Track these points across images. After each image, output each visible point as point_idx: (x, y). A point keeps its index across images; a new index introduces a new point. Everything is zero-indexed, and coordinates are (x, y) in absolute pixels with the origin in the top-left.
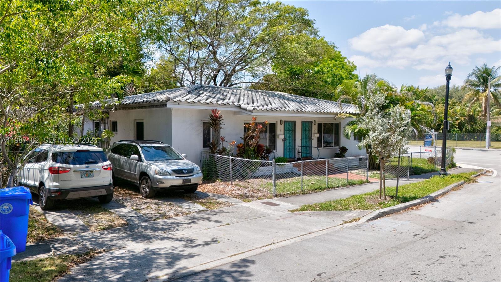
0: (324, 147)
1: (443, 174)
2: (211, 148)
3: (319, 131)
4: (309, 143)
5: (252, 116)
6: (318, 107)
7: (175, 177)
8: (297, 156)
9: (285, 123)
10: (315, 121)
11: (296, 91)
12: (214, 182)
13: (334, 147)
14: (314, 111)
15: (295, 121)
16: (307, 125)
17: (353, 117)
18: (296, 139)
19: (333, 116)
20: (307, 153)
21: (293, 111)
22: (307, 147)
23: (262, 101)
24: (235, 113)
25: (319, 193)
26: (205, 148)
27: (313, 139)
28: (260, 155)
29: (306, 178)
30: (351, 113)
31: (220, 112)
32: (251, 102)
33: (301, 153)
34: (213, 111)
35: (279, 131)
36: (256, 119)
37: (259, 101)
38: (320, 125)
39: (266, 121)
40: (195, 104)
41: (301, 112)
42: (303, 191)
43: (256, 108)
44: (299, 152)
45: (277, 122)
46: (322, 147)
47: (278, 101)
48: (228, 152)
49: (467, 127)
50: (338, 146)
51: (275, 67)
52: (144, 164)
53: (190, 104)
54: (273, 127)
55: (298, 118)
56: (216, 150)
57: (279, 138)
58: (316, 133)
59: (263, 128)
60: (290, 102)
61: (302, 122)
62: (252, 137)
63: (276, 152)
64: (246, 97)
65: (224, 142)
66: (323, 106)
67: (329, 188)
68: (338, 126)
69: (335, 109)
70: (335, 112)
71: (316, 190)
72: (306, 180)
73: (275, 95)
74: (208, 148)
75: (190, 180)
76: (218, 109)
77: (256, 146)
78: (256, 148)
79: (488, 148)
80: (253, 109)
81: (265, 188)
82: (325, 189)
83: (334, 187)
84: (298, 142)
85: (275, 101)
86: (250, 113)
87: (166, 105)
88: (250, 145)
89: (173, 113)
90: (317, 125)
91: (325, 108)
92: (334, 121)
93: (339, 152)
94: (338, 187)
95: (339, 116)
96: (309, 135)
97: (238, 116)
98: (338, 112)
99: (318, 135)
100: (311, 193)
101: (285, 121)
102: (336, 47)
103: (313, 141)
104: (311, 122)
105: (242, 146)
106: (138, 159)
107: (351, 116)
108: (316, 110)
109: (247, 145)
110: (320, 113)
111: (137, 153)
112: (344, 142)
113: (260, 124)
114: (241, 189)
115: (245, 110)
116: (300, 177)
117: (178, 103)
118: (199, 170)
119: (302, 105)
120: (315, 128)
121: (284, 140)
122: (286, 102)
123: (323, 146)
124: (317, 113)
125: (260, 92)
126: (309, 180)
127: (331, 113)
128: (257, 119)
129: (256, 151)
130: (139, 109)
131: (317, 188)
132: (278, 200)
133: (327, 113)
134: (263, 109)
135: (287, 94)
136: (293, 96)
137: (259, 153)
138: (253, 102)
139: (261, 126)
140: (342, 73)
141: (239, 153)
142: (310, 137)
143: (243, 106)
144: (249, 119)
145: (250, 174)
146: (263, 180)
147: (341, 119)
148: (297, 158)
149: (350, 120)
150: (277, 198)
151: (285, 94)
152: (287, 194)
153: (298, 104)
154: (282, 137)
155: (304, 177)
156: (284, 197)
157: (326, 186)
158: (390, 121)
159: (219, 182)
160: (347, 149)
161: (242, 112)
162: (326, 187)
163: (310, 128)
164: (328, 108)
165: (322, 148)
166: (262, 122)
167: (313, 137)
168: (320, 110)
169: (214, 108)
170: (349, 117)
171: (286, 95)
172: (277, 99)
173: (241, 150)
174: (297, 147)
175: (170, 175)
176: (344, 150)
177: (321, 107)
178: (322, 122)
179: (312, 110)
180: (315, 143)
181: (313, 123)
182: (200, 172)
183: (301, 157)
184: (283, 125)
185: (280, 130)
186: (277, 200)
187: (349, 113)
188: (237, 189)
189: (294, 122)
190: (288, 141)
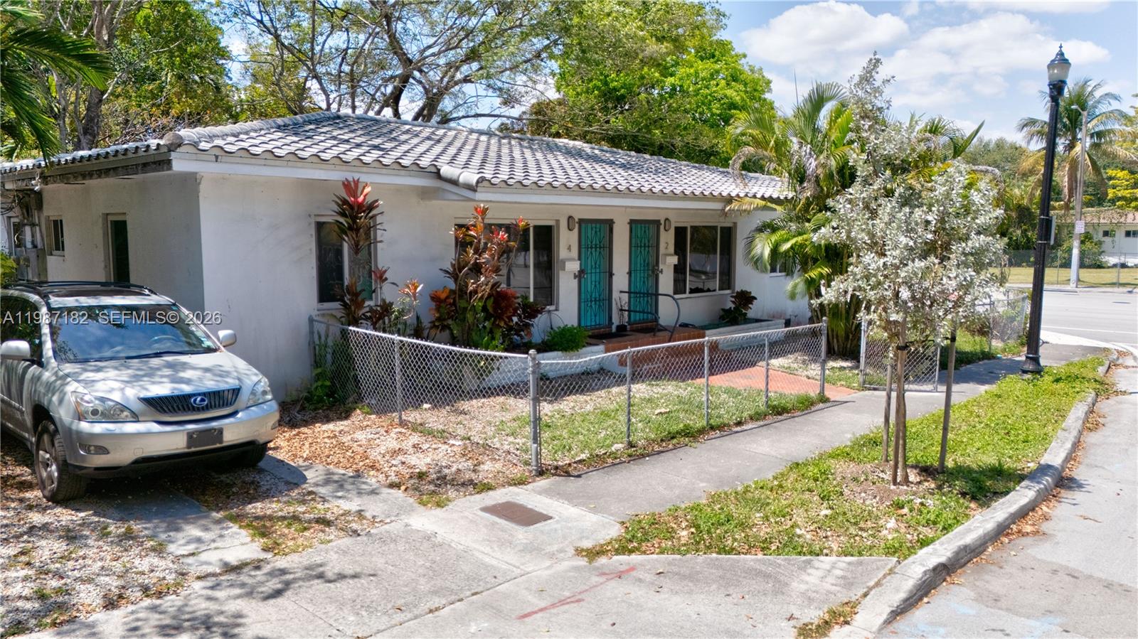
0: (692, 291)
1: (1032, 372)
2: (345, 305)
3: (680, 248)
4: (651, 281)
5: (474, 204)
6: (677, 180)
7: (156, 427)
8: (616, 321)
9: (583, 226)
10: (667, 219)
11: (615, 141)
12: (346, 415)
13: (718, 292)
14: (665, 191)
15: (612, 220)
16: (645, 231)
17: (775, 210)
18: (614, 272)
19: (718, 206)
20: (643, 312)
21: (602, 190)
22: (645, 293)
23: (513, 159)
24: (425, 193)
25: (681, 453)
26: (327, 305)
27: (661, 272)
28: (502, 324)
29: (641, 390)
30: (767, 196)
31: (367, 190)
32: (476, 161)
33: (629, 311)
34: (346, 185)
35: (566, 251)
36: (484, 212)
37: (506, 159)
38: (680, 232)
39: (522, 221)
40: (278, 162)
41: (627, 191)
42: (631, 445)
43: (488, 176)
44: (621, 310)
45: (558, 221)
46: (685, 293)
47: (563, 161)
48: (397, 318)
49: (1014, 234)
50: (729, 288)
51: (563, 79)
52: (47, 375)
53: (263, 162)
54: (545, 236)
55: (620, 211)
56: (364, 311)
57: (564, 269)
58: (671, 255)
59: (509, 240)
60: (597, 166)
61: (632, 222)
62: (477, 269)
63: (557, 310)
64: (469, 147)
65: (386, 286)
66: (691, 179)
67: (712, 428)
68: (728, 234)
69: (724, 187)
70: (725, 194)
71: (673, 438)
72: (643, 399)
73: (558, 148)
74: (336, 305)
75: (220, 431)
76: (364, 179)
77: (490, 296)
78: (490, 303)
79: (1075, 285)
80: (478, 182)
81: (511, 439)
82: (702, 431)
83: (729, 425)
84: (621, 281)
85: (553, 162)
86: (469, 194)
87: (168, 163)
88: (471, 292)
89: (204, 189)
90: (672, 231)
91: (694, 182)
92: (722, 219)
93: (733, 306)
94: (739, 424)
95: (735, 206)
96: (652, 260)
97: (434, 202)
98: (733, 194)
99: (674, 260)
100: (659, 453)
101: (581, 221)
102: (724, 16)
103: (661, 277)
104: (657, 223)
105: (447, 297)
106: (29, 356)
107: (769, 204)
108: (671, 188)
109: (462, 292)
110: (684, 196)
111: (31, 333)
112: (746, 277)
113: (500, 226)
114: (425, 447)
115: (454, 182)
116: (623, 389)
117: (217, 157)
118: (264, 393)
119: (632, 173)
120: (667, 240)
121: (580, 275)
122: (586, 165)
123: (688, 290)
124: (674, 196)
125: (515, 138)
126: (650, 400)
127: (712, 198)
128: (489, 214)
129: (491, 310)
130: (100, 177)
131: (677, 432)
132: (546, 492)
133: (703, 197)
134: (511, 182)
135: (589, 145)
136: (607, 152)
137: (500, 317)
138: (484, 161)
139: (503, 235)
140: (734, 94)
141: (438, 319)
142: (653, 267)
143: (446, 170)
144: (465, 212)
145: (470, 382)
146: (511, 401)
147: (742, 212)
148: (619, 327)
149: (767, 217)
150: (543, 483)
151: (585, 145)
152: (580, 461)
153: (620, 171)
154: (574, 266)
155: (635, 387)
156: (568, 474)
157: (705, 423)
158: (930, 218)
159: (361, 417)
160: (755, 298)
161: (444, 190)
162: (704, 428)
163: (653, 242)
164: (703, 182)
165: (687, 295)
166: (507, 222)
167: (661, 267)
168: (681, 189)
169: (350, 176)
170: (765, 208)
171: (587, 147)
172: (561, 158)
173: (442, 310)
174: (615, 295)
175: (136, 418)
176: (745, 299)
177: (686, 181)
178: (687, 222)
179: (661, 187)
180: (666, 281)
181: (662, 227)
182: (269, 397)
183: (629, 322)
184: (576, 230)
185: (567, 245)
186: (540, 493)
187: (763, 196)
188: (414, 446)
189: (610, 223)
190: (589, 278)
